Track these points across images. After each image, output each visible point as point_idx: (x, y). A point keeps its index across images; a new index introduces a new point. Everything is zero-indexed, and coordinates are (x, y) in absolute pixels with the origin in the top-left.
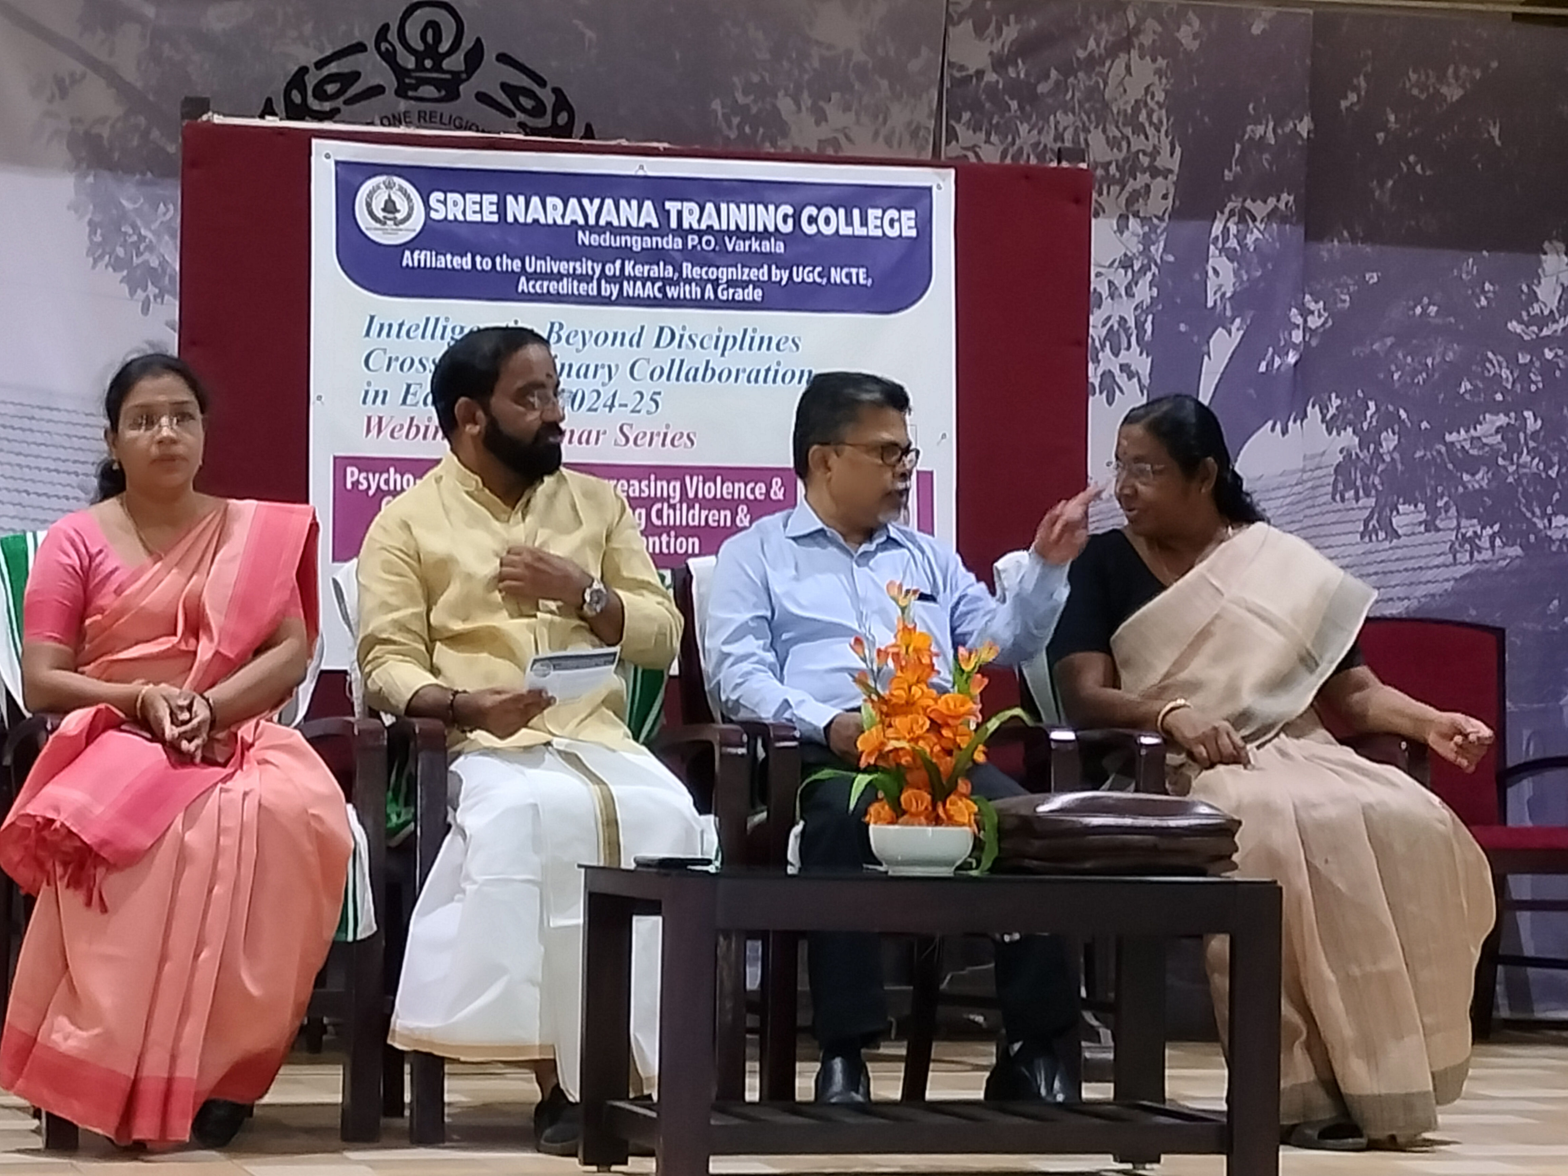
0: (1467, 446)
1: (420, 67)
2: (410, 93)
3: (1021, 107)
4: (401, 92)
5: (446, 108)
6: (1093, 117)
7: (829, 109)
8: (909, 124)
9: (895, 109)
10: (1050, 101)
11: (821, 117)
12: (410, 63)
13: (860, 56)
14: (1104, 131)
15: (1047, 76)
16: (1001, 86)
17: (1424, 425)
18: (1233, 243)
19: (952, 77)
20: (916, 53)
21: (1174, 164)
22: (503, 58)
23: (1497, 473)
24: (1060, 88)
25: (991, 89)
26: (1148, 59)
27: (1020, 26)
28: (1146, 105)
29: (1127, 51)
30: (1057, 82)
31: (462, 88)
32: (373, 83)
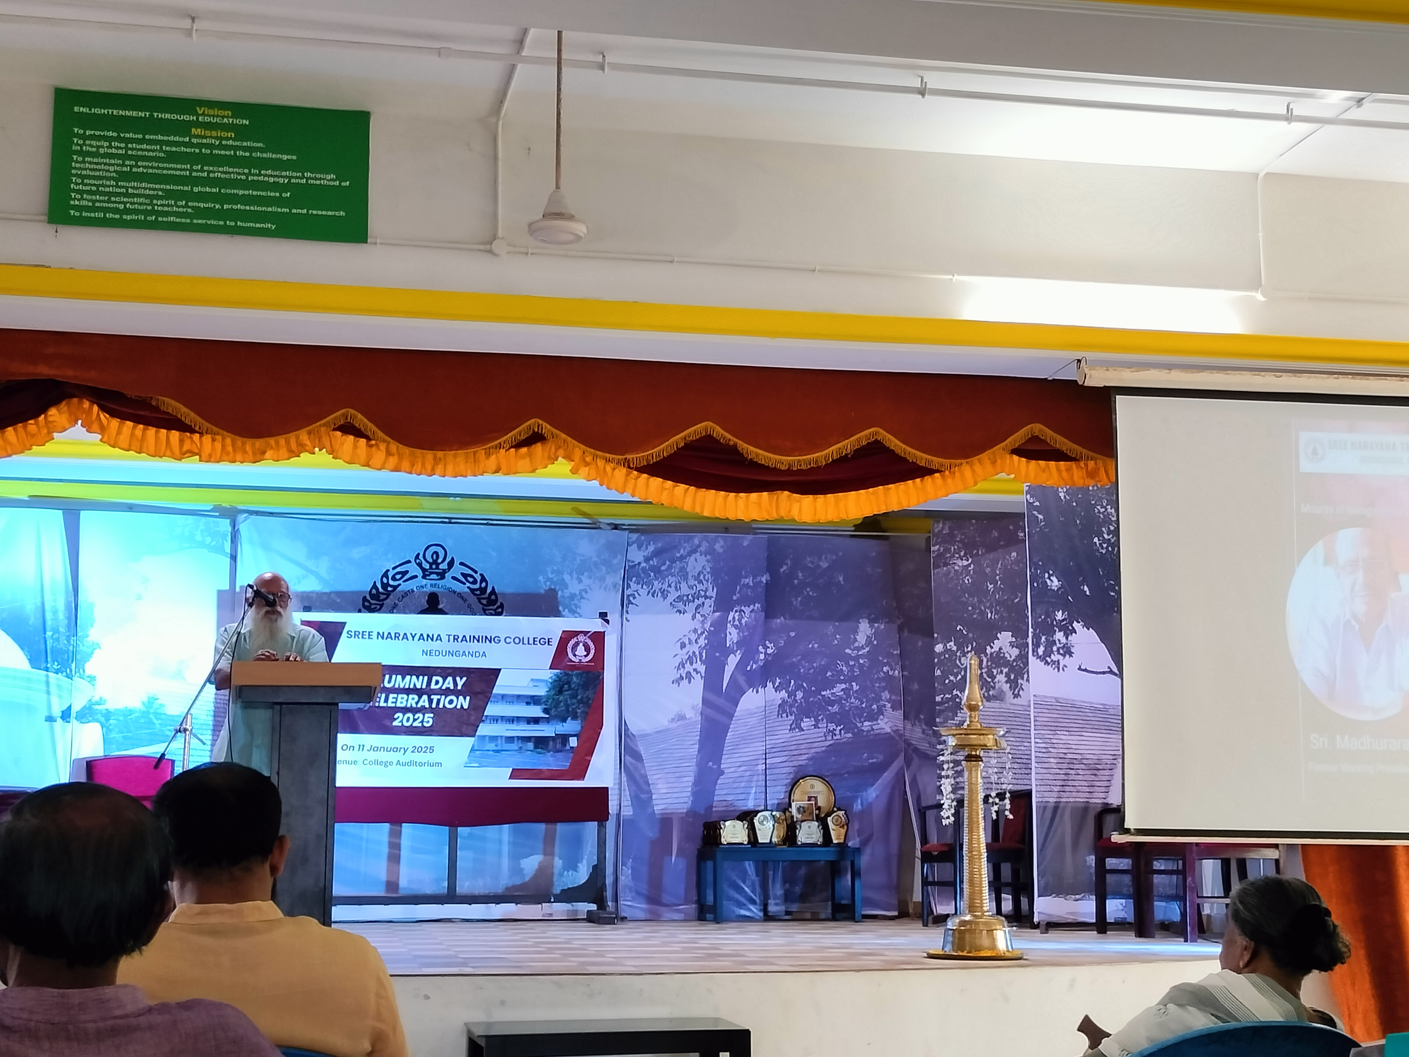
0: (830, 696)
1: (431, 568)
2: (427, 577)
3: (655, 575)
4: (424, 577)
5: (441, 583)
6: (682, 578)
8: (613, 582)
9: (608, 577)
10: (665, 572)
11: (580, 581)
12: (427, 566)
13: (595, 559)
14: (687, 583)
15: (664, 563)
16: (647, 568)
17: (813, 689)
18: (737, 623)
19: (629, 565)
20: (615, 557)
21: (713, 594)
22: (461, 564)
23: (842, 706)
24: (670, 567)
25: (644, 569)
26: (703, 556)
27: (654, 546)
28: (703, 573)
29: (695, 553)
30: (669, 565)
31: (446, 575)
32: (413, 574)
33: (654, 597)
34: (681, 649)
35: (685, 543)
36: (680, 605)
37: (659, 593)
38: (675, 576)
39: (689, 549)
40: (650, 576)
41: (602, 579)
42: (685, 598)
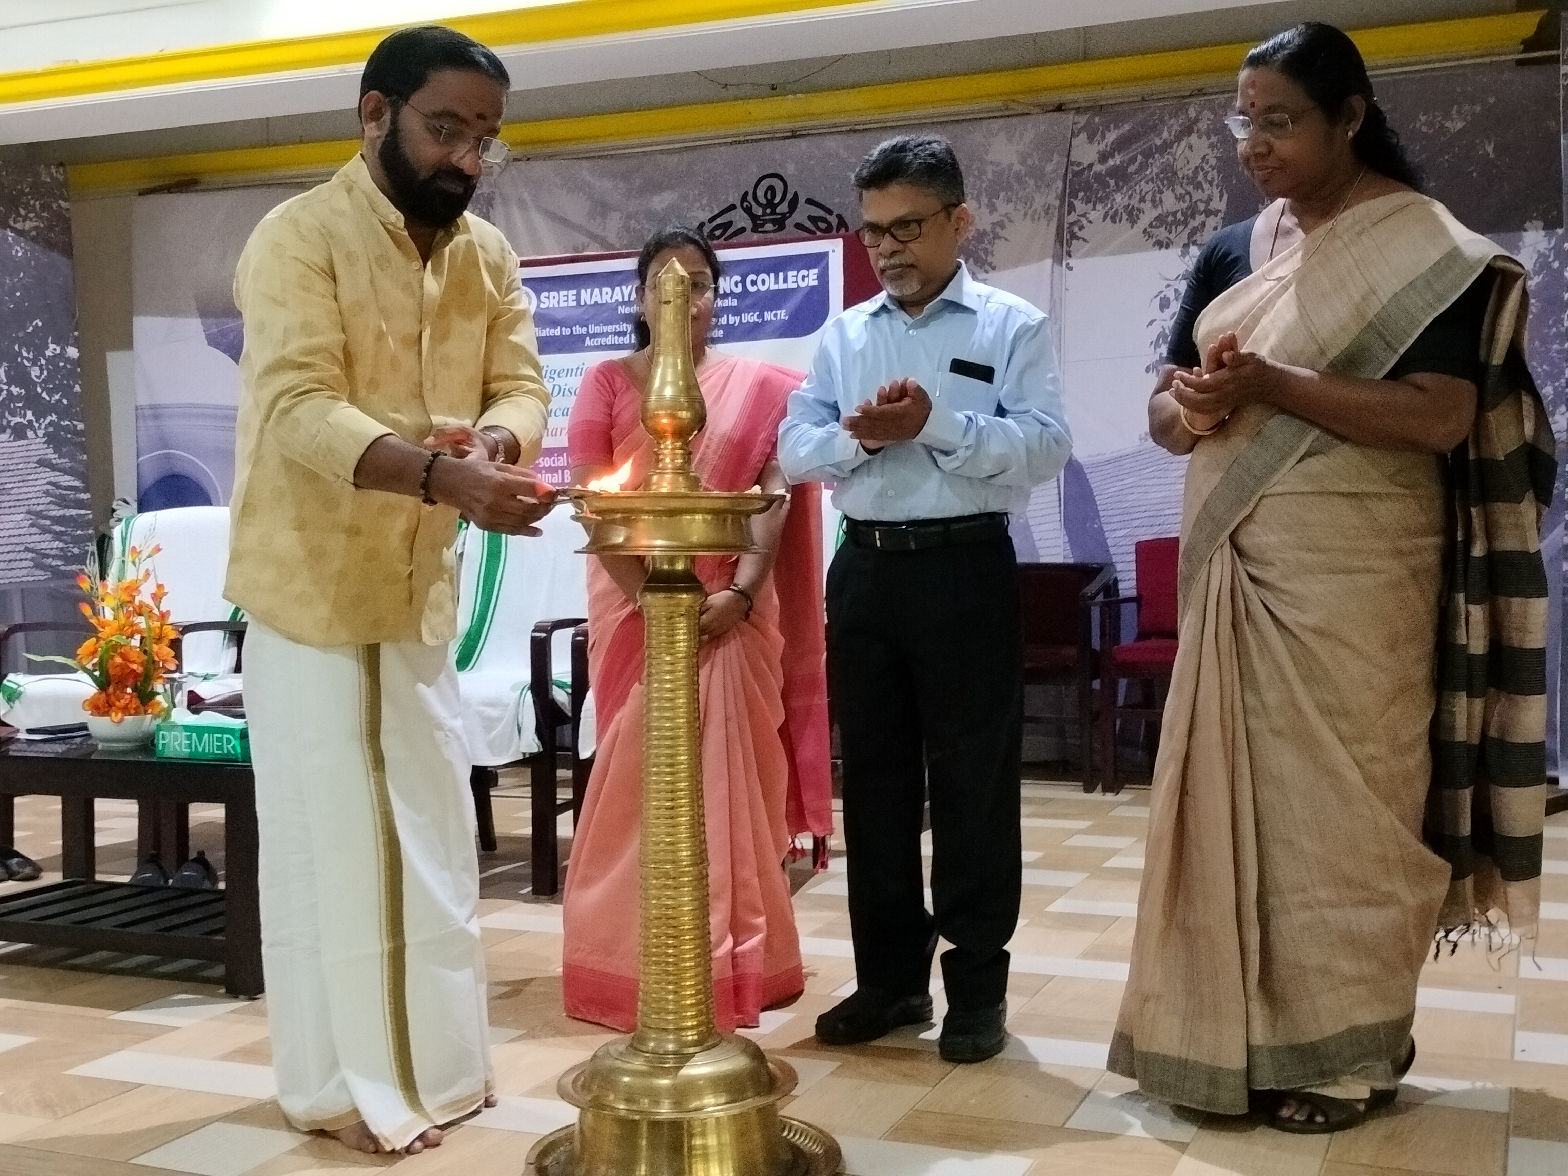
1: (764, 214)
2: (760, 229)
3: (1116, 184)
4: (755, 230)
6: (1165, 182)
7: (998, 203)
8: (1046, 204)
9: (1037, 197)
10: (1136, 176)
11: (993, 209)
12: (759, 212)
13: (1017, 167)
14: (1173, 190)
15: (1133, 160)
16: (1104, 172)
19: (1073, 171)
20: (1051, 159)
21: (1222, 206)
22: (810, 201)
24: (1143, 167)
25: (1098, 177)
26: (1204, 138)
27: (1116, 131)
28: (1203, 169)
29: (1189, 135)
30: (1141, 163)
31: (787, 222)
32: (739, 226)
33: (1115, 223)
34: (1163, 311)
35: (1171, 118)
36: (1161, 233)
37: (1124, 214)
38: (1152, 180)
39: (1179, 129)
40: (1109, 187)
41: (1028, 202)
42: (1170, 219)
